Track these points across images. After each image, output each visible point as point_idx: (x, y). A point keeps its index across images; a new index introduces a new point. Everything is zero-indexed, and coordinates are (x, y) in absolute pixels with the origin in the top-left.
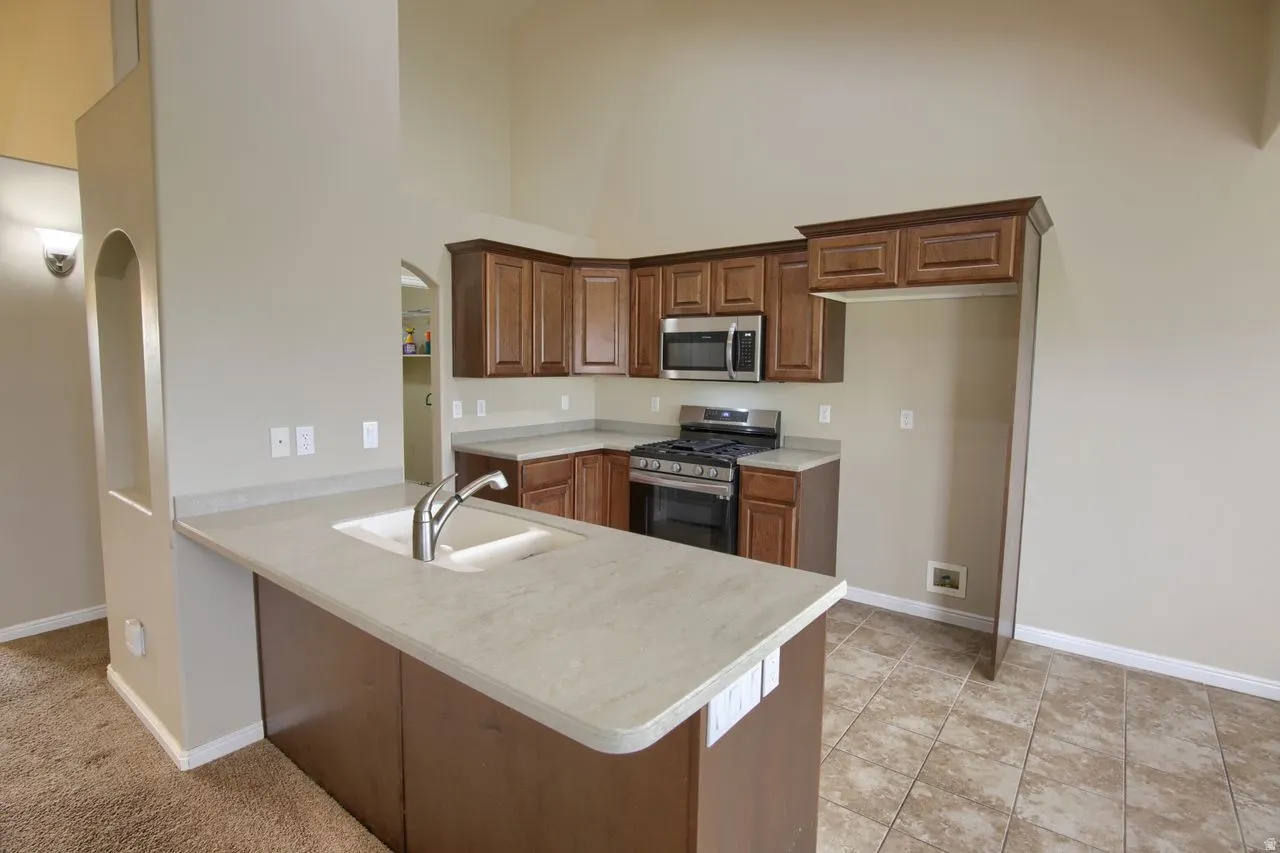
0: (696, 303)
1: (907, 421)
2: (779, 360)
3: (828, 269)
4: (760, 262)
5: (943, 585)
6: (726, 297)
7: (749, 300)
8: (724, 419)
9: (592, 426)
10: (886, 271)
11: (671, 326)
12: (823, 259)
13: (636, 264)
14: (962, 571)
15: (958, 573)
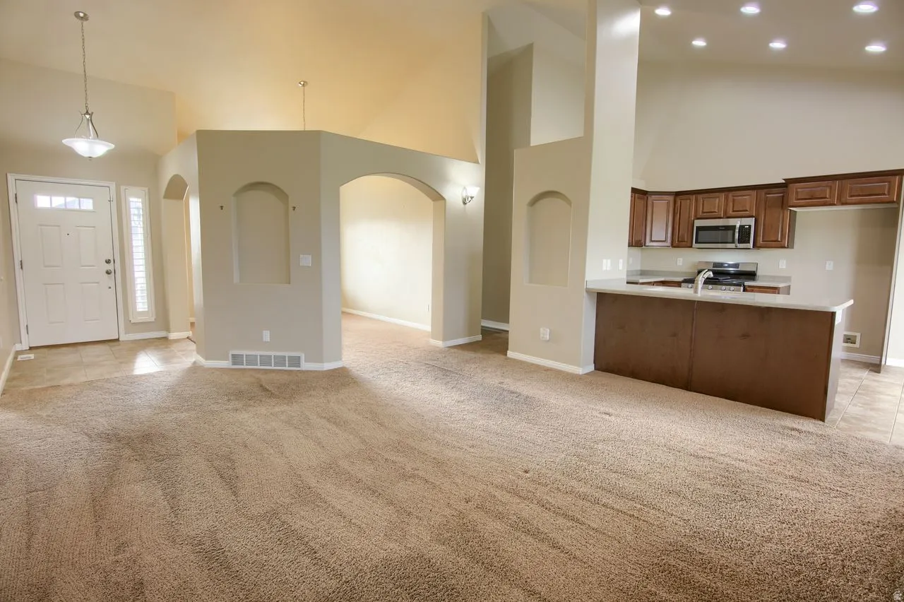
0: (715, 212)
1: (829, 266)
2: (763, 238)
3: (799, 197)
4: (754, 193)
5: (847, 342)
6: (733, 209)
7: (747, 211)
8: (726, 267)
9: (639, 273)
10: (830, 198)
11: (698, 223)
12: (797, 193)
13: (678, 194)
14: (858, 335)
15: (856, 336)
